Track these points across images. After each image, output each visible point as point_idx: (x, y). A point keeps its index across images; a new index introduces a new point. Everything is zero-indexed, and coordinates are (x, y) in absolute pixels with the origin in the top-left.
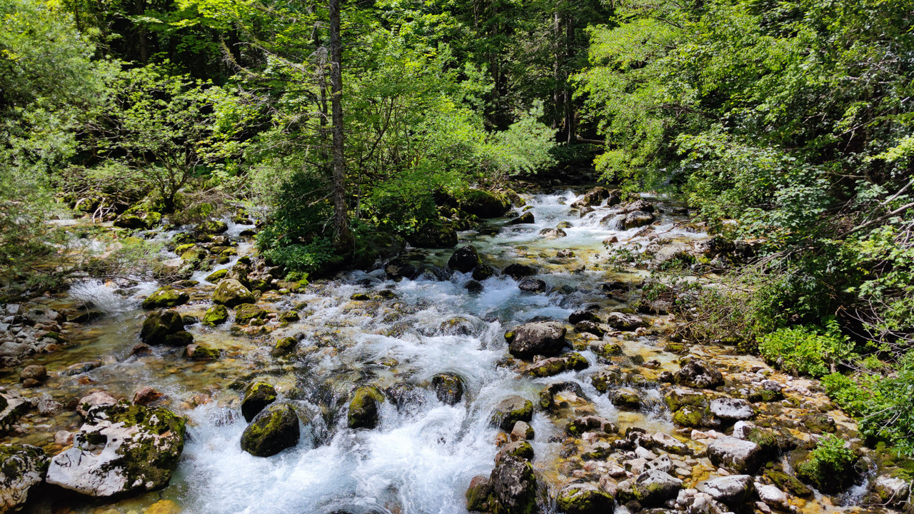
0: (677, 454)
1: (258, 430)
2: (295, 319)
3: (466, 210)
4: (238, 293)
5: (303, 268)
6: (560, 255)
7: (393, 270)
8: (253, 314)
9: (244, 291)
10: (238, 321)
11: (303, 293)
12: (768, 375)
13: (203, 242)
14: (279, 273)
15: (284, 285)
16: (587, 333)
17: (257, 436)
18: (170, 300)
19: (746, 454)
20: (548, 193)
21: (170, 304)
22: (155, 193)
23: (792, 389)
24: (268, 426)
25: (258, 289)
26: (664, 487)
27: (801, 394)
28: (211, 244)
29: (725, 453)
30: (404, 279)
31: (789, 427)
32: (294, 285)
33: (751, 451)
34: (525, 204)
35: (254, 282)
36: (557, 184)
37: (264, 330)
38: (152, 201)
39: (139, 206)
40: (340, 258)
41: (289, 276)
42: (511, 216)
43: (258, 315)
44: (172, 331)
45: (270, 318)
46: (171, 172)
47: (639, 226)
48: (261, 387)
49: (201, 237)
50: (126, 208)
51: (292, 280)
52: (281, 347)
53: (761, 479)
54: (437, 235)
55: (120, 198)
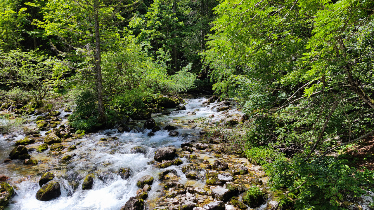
0: (201, 195)
1: (42, 190)
2: (75, 148)
3: (160, 105)
4: (54, 139)
5: (83, 129)
6: (189, 122)
7: (121, 129)
8: (57, 147)
9: (56, 138)
10: (51, 150)
11: (82, 138)
12: (246, 165)
13: (48, 119)
14: (73, 131)
15: (75, 135)
16: (186, 151)
17: (41, 193)
18: (26, 142)
19: (223, 193)
20: (195, 98)
21: (26, 143)
22: (33, 101)
23: (252, 170)
24: (46, 189)
25: (64, 137)
26: (188, 207)
27: (255, 172)
28: (50, 120)
29: (216, 193)
30: (125, 132)
31: (245, 184)
32: (79, 135)
33: (225, 192)
34: (185, 103)
35: (62, 135)
36: (200, 95)
37: (60, 153)
38: (32, 103)
39: (27, 106)
40: (100, 124)
41: (77, 132)
42: (178, 107)
43: (59, 147)
44: (21, 154)
45: (64, 148)
46: (40, 92)
47: (223, 110)
48: (48, 174)
49: (47, 117)
50: (21, 106)
51: (78, 133)
52: (64, 159)
53: (229, 203)
54: (143, 115)
55: (19, 103)
